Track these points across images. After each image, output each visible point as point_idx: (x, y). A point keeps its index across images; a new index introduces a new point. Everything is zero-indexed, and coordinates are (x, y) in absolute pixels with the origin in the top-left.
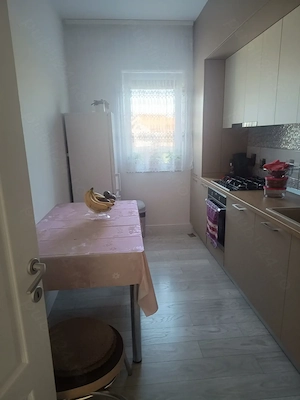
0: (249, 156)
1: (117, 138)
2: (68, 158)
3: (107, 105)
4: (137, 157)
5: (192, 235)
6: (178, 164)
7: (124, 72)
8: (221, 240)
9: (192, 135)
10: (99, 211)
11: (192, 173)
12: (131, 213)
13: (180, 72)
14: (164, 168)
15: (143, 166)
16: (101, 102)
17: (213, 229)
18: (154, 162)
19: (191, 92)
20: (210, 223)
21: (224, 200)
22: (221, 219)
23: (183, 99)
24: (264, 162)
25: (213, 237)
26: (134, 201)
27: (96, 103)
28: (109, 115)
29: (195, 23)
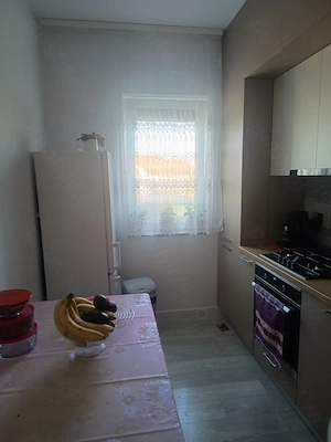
0: (311, 216)
1: (115, 188)
2: (39, 219)
3: (101, 141)
4: (143, 215)
5: (223, 328)
6: (201, 223)
7: (124, 97)
9: (220, 184)
11: (222, 238)
15: (151, 227)
16: (92, 137)
17: (273, 337)
18: (167, 220)
19: (220, 126)
20: (265, 325)
21: (297, 295)
23: (207, 134)
27: (85, 138)
28: (103, 156)
29: (225, 32)
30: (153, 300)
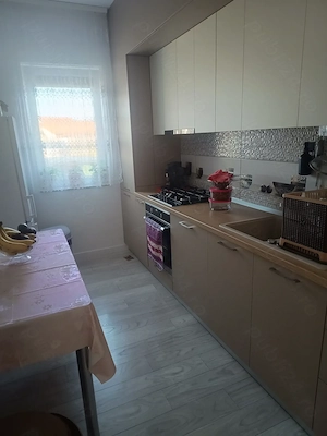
0: (184, 165)
1: (23, 149)
3: (5, 107)
4: (52, 173)
5: (129, 258)
6: (105, 177)
7: (22, 65)
8: (168, 262)
10: (14, 253)
11: (123, 188)
12: (60, 247)
13: (97, 68)
14: (88, 183)
15: (61, 182)
17: (157, 251)
18: (75, 176)
19: (112, 93)
20: (153, 245)
21: (167, 218)
22: (165, 238)
23: (103, 100)
24: (201, 171)
25: (158, 259)
26: (60, 231)
29: (109, 10)
30: (70, 242)
